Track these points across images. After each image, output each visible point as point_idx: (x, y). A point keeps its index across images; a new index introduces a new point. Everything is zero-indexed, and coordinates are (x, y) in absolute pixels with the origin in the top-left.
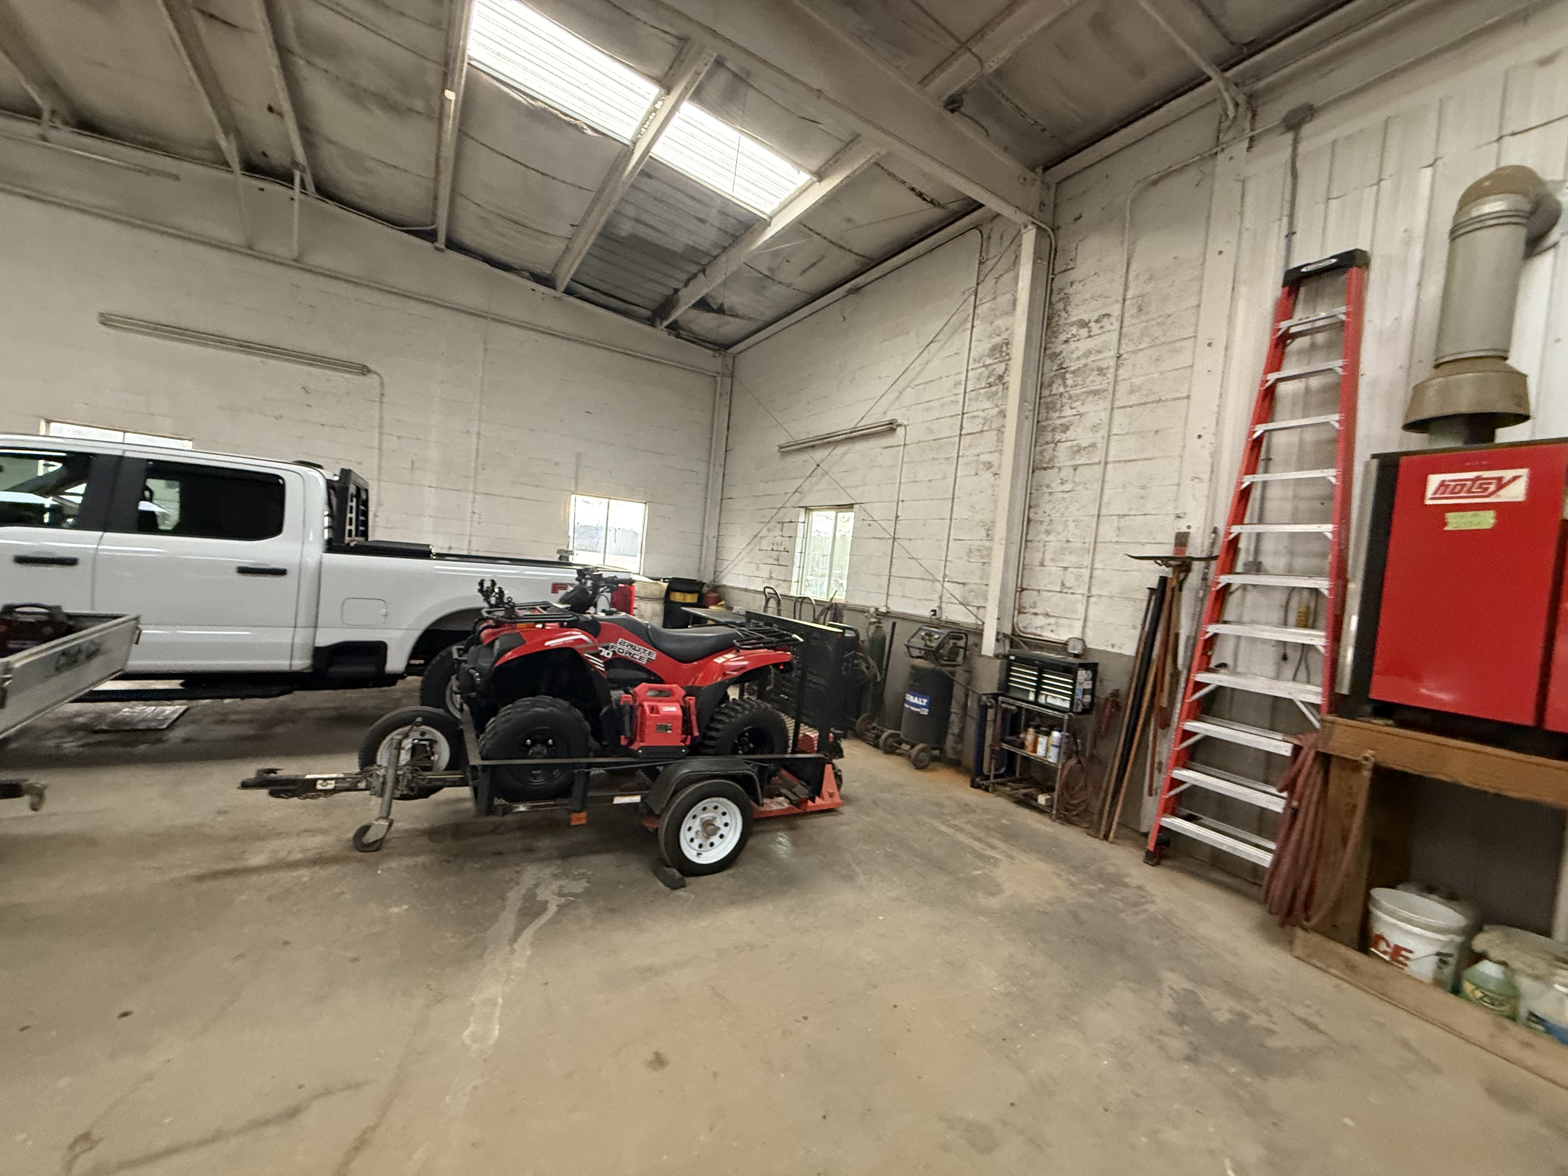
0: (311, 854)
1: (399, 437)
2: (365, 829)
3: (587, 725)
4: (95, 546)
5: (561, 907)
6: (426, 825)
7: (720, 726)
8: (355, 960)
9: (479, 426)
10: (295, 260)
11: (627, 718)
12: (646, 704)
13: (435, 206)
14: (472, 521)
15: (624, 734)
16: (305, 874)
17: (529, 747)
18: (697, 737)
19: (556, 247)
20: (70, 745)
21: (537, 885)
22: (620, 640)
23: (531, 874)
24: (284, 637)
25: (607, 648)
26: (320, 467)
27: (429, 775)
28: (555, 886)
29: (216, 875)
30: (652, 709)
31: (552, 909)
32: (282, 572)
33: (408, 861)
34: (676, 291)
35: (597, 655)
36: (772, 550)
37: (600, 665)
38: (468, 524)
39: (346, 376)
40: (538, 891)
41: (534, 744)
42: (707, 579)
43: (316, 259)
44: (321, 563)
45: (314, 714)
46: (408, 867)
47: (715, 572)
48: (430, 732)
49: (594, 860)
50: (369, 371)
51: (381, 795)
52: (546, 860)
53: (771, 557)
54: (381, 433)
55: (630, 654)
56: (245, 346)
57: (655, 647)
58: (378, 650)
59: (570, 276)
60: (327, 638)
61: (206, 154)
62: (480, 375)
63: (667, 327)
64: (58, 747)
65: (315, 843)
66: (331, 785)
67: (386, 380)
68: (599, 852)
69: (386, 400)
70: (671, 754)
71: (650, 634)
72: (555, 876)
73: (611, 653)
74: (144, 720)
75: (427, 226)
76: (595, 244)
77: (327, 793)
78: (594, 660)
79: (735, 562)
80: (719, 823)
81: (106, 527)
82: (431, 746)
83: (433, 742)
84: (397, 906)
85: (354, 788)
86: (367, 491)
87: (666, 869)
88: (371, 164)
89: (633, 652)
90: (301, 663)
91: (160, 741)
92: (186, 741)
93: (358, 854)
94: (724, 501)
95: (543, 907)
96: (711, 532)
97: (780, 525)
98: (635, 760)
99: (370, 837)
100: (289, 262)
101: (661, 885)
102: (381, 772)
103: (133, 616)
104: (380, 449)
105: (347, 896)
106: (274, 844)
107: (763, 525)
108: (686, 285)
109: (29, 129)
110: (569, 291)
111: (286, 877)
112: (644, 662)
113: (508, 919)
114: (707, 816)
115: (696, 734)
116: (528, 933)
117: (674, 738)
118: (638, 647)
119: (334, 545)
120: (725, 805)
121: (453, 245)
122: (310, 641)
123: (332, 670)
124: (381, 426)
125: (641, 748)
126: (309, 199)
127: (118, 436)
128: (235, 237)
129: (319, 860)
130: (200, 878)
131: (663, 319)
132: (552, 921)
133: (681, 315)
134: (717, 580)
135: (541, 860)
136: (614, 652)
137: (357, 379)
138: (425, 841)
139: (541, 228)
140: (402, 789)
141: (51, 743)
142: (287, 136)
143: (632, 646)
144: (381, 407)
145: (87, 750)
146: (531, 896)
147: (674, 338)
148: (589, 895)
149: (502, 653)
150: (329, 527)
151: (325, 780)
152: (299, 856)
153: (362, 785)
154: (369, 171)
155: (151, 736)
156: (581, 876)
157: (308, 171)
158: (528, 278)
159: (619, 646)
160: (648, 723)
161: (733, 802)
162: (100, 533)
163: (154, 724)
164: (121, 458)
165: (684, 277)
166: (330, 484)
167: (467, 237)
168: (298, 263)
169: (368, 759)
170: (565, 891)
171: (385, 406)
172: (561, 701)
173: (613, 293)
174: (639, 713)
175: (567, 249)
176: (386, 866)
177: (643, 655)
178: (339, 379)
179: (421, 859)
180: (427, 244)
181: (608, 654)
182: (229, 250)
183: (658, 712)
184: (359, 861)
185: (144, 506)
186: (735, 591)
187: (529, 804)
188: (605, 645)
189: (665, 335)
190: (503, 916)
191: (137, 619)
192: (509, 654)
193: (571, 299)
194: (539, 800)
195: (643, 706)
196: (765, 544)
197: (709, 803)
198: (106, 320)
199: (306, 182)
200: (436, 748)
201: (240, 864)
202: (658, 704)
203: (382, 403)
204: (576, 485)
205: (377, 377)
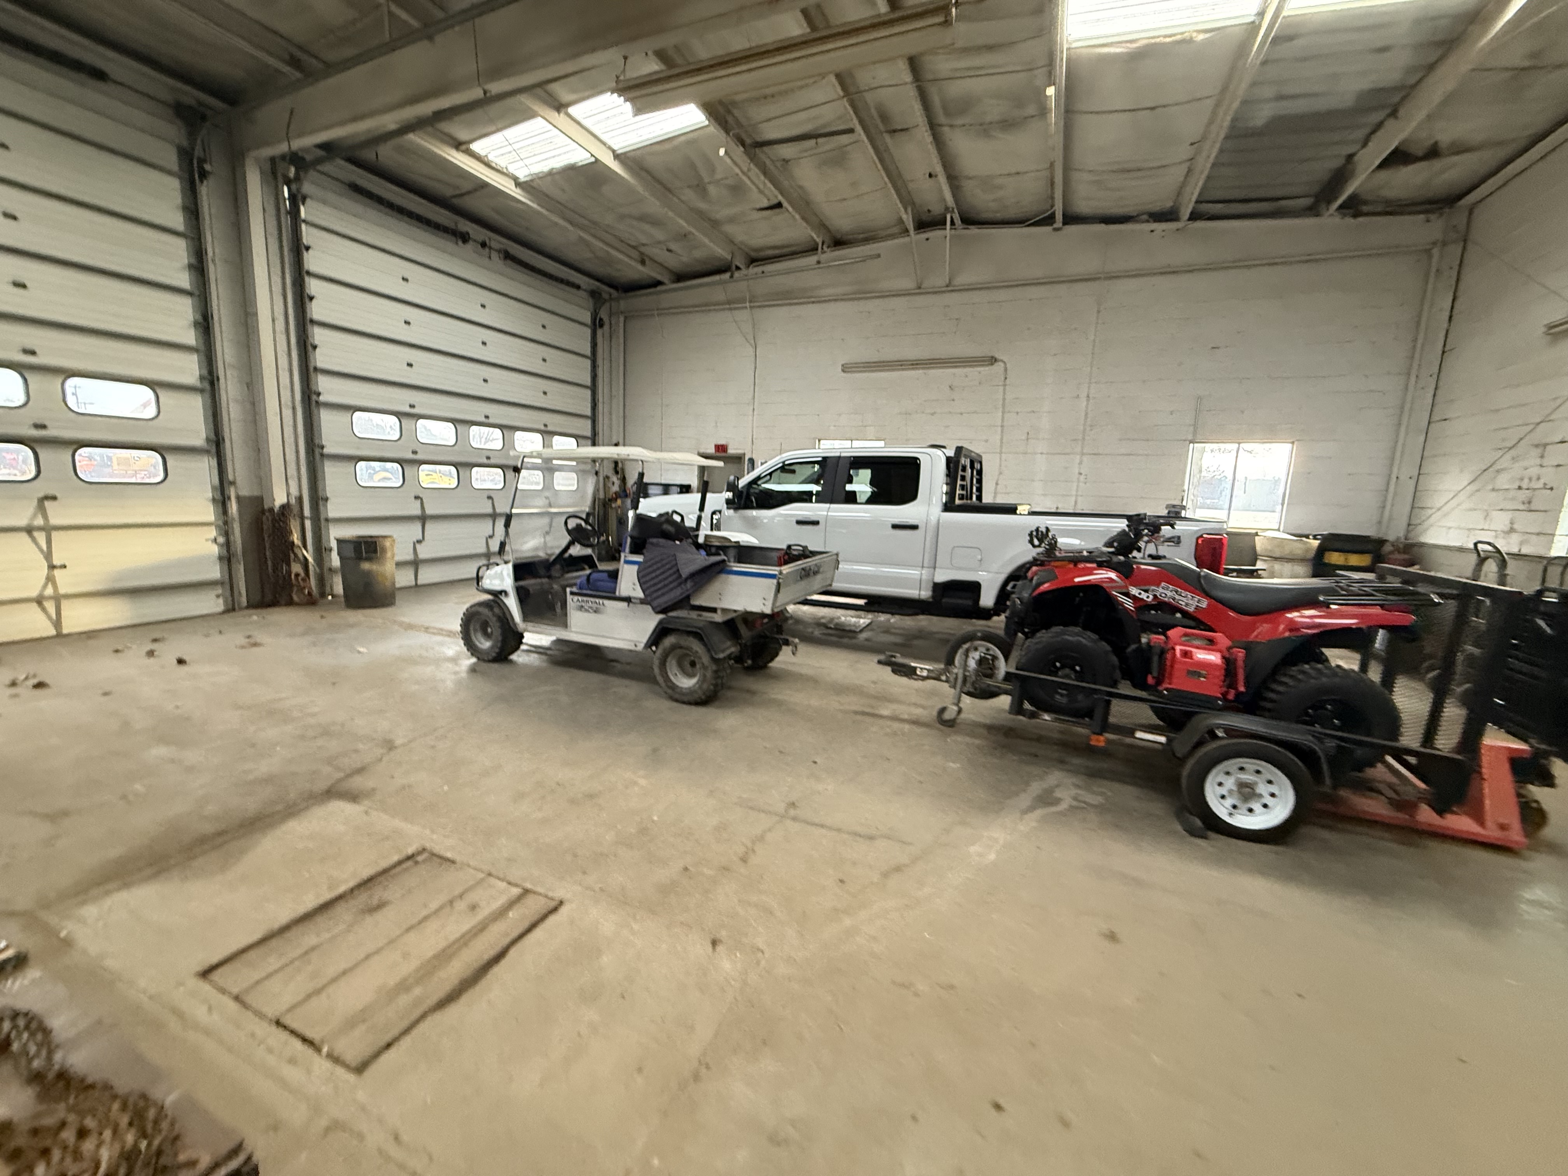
0: (914, 718)
1: (1017, 413)
2: (943, 710)
3: (1114, 659)
4: (825, 513)
5: (1071, 807)
6: (988, 722)
7: (1281, 688)
8: (921, 782)
9: (1089, 388)
10: (947, 286)
11: (1155, 659)
12: (1178, 648)
13: (1053, 193)
14: (1079, 481)
15: (1151, 673)
16: (907, 727)
17: (1058, 669)
18: (1242, 693)
19: (1177, 174)
20: (817, 633)
21: (1057, 786)
22: (1163, 584)
23: (1055, 777)
24: (915, 573)
25: (1146, 591)
26: (944, 447)
27: (989, 682)
28: (1074, 791)
29: (864, 713)
30: (1186, 654)
31: (1063, 806)
32: (914, 527)
33: (968, 739)
34: (1350, 157)
35: (1127, 594)
36: (1520, 488)
37: (1129, 604)
38: (1075, 484)
39: (979, 369)
40: (1057, 790)
41: (1063, 667)
42: (1394, 533)
43: (961, 280)
44: (939, 520)
45: (940, 636)
46: (968, 744)
47: (1409, 525)
48: (993, 650)
49: (1117, 786)
50: (996, 360)
51: (954, 687)
52: (1075, 772)
53: (1513, 499)
54: (1003, 413)
55: (1174, 599)
56: (915, 364)
57: (1207, 595)
58: (974, 588)
59: (1194, 199)
60: (942, 576)
61: (895, 230)
62: (1092, 338)
63: (1341, 207)
64: (812, 633)
65: (918, 712)
66: (925, 673)
67: (1008, 366)
68: (1125, 782)
69: (1008, 382)
70: (1207, 703)
71: (1203, 582)
72: (1078, 786)
73: (1151, 597)
74: (850, 625)
75: (1048, 211)
76: (1221, 151)
77: (924, 678)
78: (1122, 598)
79: (1445, 509)
80: (1263, 789)
81: (832, 501)
82: (993, 661)
83: (995, 658)
84: (953, 762)
85: (938, 679)
86: (981, 463)
87: (1188, 815)
88: (999, 181)
89: (1177, 597)
90: (925, 594)
91: (855, 638)
92: (867, 640)
93: (941, 727)
94: (1432, 425)
95: (1057, 801)
96: (1407, 471)
97: (1539, 451)
98: (1160, 700)
99: (947, 716)
100: (943, 289)
101: (1179, 828)
102: (955, 671)
103: (835, 552)
104: (1002, 426)
105: (927, 747)
106: (895, 706)
107: (1500, 453)
108: (1365, 144)
109: (812, 260)
110: (1194, 216)
111: (896, 725)
112: (1191, 609)
113: (1025, 800)
114: (1245, 777)
115: (1242, 689)
116: (1039, 812)
117: (1212, 688)
118: (1184, 593)
119: (949, 507)
120: (1271, 773)
121: (1071, 219)
122: (931, 577)
123: (944, 600)
124: (1004, 406)
125: (1166, 689)
126: (959, 232)
127: (847, 444)
128: (908, 284)
129: (916, 722)
130: (856, 713)
131: (1329, 202)
132: (1062, 814)
133: (1361, 185)
134: (1411, 535)
135: (1068, 771)
136: (1155, 596)
137: (985, 370)
138: (985, 732)
139: (1155, 164)
140: (969, 687)
141: (810, 630)
142: (940, 191)
143: (1176, 592)
144: (1004, 390)
145: (824, 637)
146: (1049, 791)
147: (1352, 220)
148: (1100, 809)
149: (1039, 585)
150: (946, 493)
151: (921, 669)
152: (906, 717)
153: (944, 678)
154: (1000, 187)
155: (850, 634)
156: (1102, 794)
157: (956, 210)
158: (1148, 221)
159: (1161, 590)
160: (1176, 666)
161: (1283, 772)
162: (827, 505)
163: (853, 628)
164: (839, 457)
165: (1361, 134)
166: (949, 460)
167: (1083, 206)
168: (950, 288)
169: (950, 662)
170: (1080, 798)
171: (1007, 387)
172: (1089, 633)
173: (1253, 195)
174: (1169, 656)
175: (1190, 171)
176: (953, 738)
177: (1190, 601)
178: (973, 373)
179: (977, 742)
180: (1048, 229)
181: (1148, 597)
182: (909, 294)
183: (1191, 658)
184: (938, 729)
185: (849, 487)
186: (1439, 552)
187: (1054, 716)
188: (1146, 588)
189: (1337, 220)
190: (1023, 796)
191: (837, 555)
192: (1046, 585)
193: (1199, 224)
194: (1064, 714)
195: (1174, 649)
196: (1503, 481)
197: (1251, 764)
198: (845, 369)
199: (955, 221)
200: (996, 663)
201: (877, 712)
202: (1194, 650)
203: (1005, 385)
204: (1195, 433)
205: (1002, 364)
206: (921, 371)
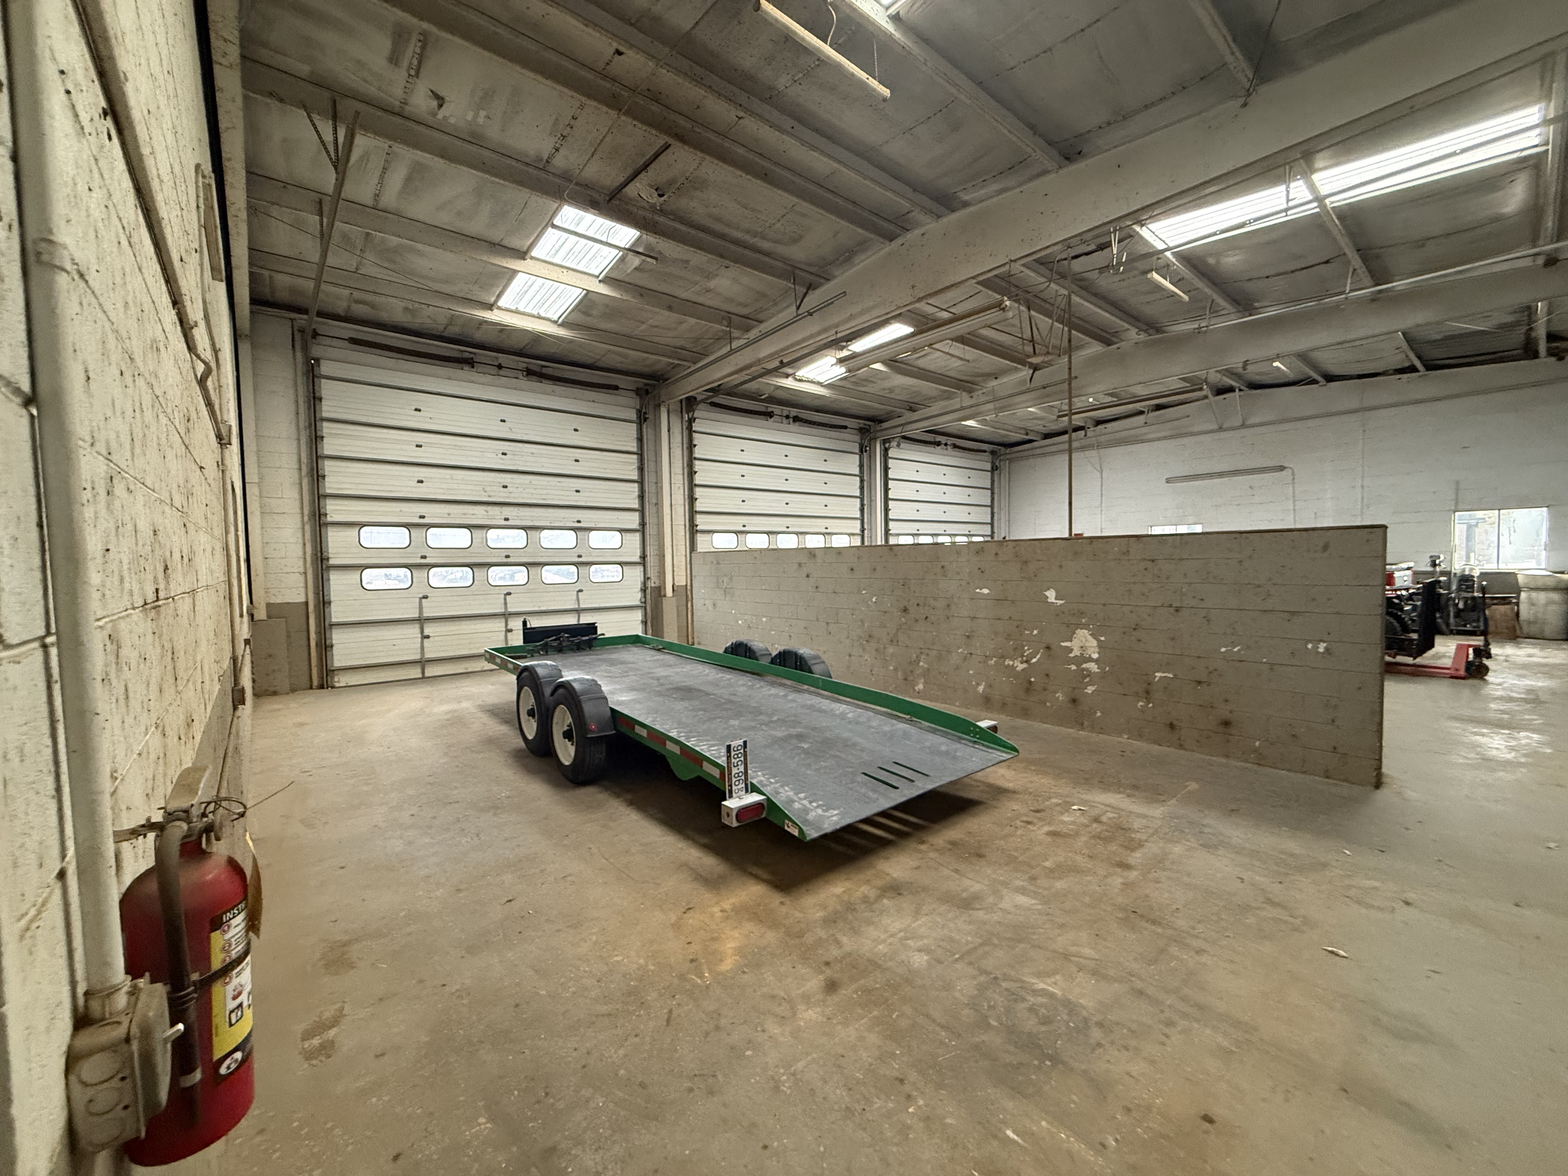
1: (1306, 500)
9: (1363, 480)
10: (1241, 425)
39: (1272, 474)
43: (1252, 420)
50: (1285, 468)
54: (1294, 501)
56: (1221, 475)
62: (1361, 448)
63: (1548, 355)
67: (1295, 470)
69: (1296, 481)
100: (1239, 427)
104: (1294, 510)
110: (1431, 368)
124: (1294, 497)
126: (1245, 394)
128: (1214, 426)
137: (1276, 474)
144: (1293, 486)
158: (1393, 374)
178: (1268, 477)
180: (1315, 386)
182: (1213, 432)
193: (1435, 372)
198: (1168, 481)
199: (1242, 388)
203: (1293, 483)
204: (1457, 504)
205: (1290, 471)
206: (1226, 479)
